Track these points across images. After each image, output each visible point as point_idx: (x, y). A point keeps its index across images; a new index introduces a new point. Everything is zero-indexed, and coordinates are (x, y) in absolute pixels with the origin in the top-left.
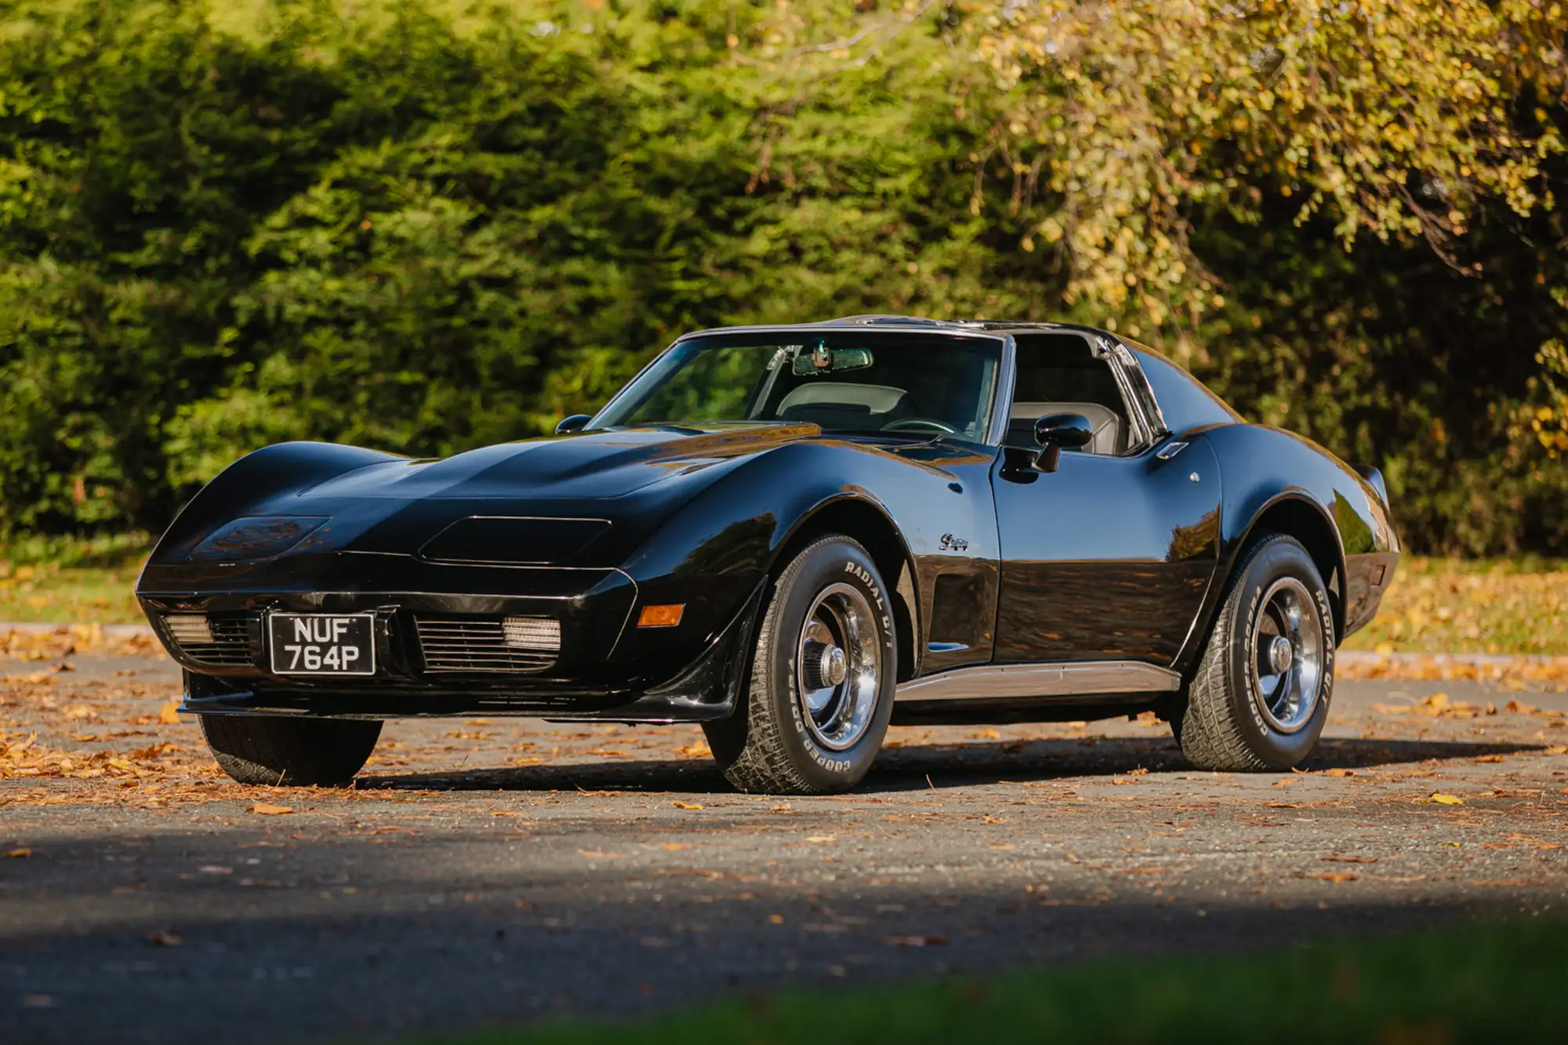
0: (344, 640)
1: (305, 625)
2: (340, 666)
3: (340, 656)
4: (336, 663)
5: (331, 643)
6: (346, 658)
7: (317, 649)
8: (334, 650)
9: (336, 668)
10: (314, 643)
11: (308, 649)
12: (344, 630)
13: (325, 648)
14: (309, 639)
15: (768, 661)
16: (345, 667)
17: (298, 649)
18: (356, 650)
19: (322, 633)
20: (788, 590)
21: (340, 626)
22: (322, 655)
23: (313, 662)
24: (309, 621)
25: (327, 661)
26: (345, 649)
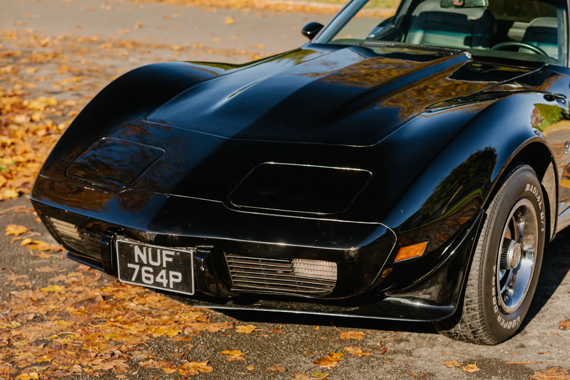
0: (170, 267)
1: (142, 251)
2: (168, 284)
3: (168, 278)
4: (165, 281)
5: (161, 267)
6: (172, 280)
7: (151, 270)
8: (163, 272)
9: (165, 285)
10: (148, 265)
11: (144, 269)
12: (171, 260)
13: (156, 271)
14: (145, 262)
15: (480, 270)
16: (171, 286)
17: (137, 267)
18: (179, 275)
19: (155, 259)
20: (495, 216)
21: (168, 256)
22: (155, 274)
23: (148, 279)
24: (144, 249)
25: (158, 279)
26: (171, 273)
